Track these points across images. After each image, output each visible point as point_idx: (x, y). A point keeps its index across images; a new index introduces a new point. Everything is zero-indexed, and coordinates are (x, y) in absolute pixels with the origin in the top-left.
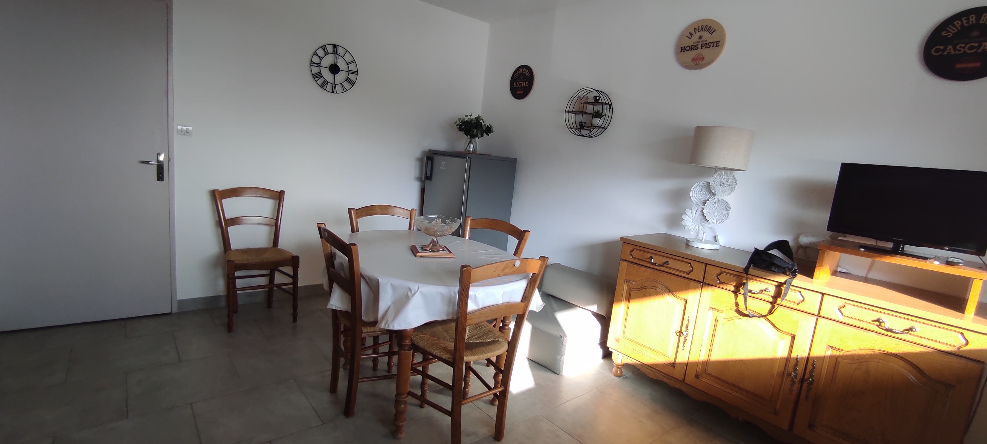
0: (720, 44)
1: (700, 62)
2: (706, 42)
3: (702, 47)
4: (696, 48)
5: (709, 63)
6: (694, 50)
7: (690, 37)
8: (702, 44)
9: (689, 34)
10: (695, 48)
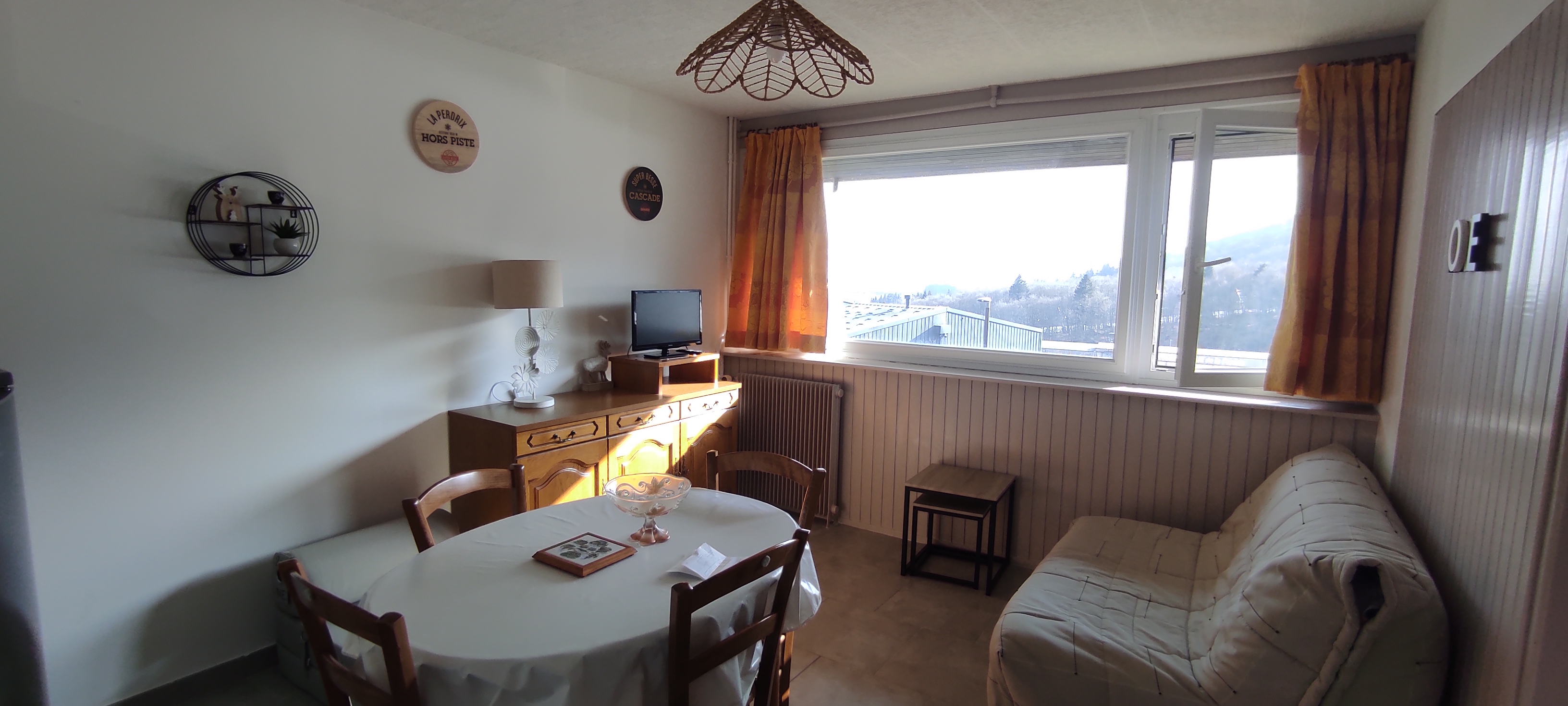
0: (475, 143)
1: (454, 163)
2: (457, 137)
3: (452, 141)
4: (445, 142)
5: (465, 167)
6: (442, 143)
7: (433, 122)
8: (452, 138)
9: (430, 116)
10: (443, 140)
